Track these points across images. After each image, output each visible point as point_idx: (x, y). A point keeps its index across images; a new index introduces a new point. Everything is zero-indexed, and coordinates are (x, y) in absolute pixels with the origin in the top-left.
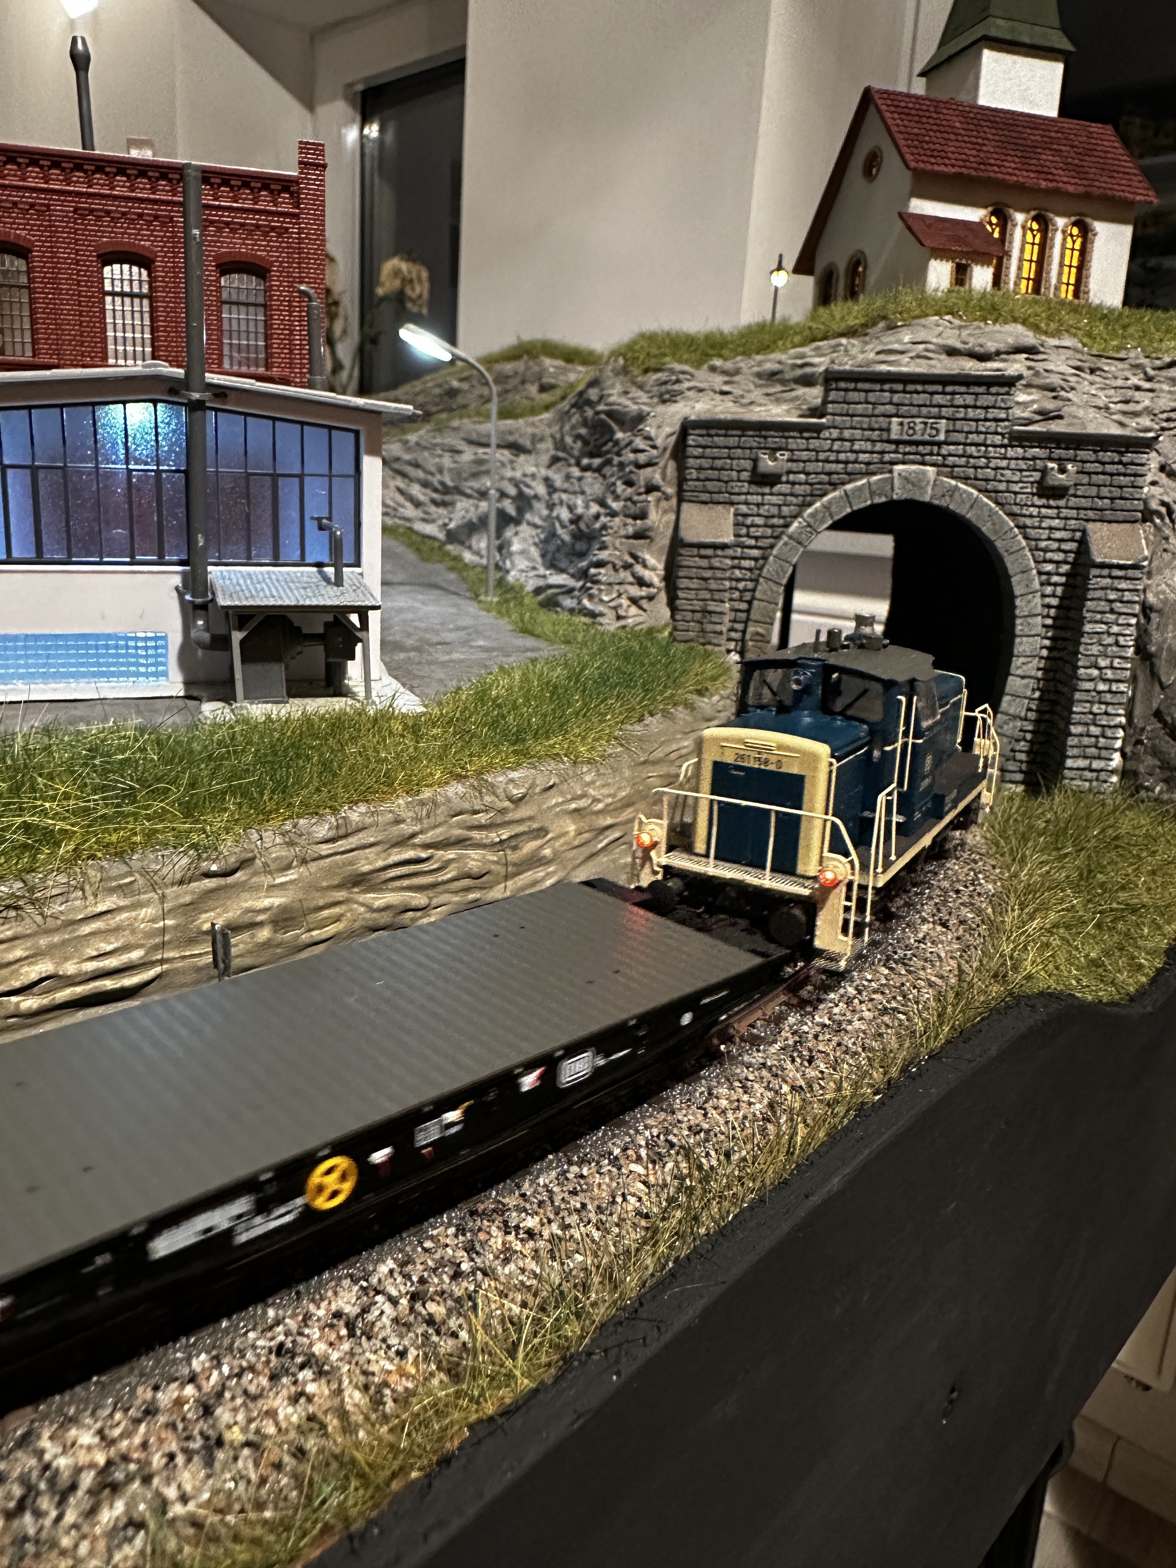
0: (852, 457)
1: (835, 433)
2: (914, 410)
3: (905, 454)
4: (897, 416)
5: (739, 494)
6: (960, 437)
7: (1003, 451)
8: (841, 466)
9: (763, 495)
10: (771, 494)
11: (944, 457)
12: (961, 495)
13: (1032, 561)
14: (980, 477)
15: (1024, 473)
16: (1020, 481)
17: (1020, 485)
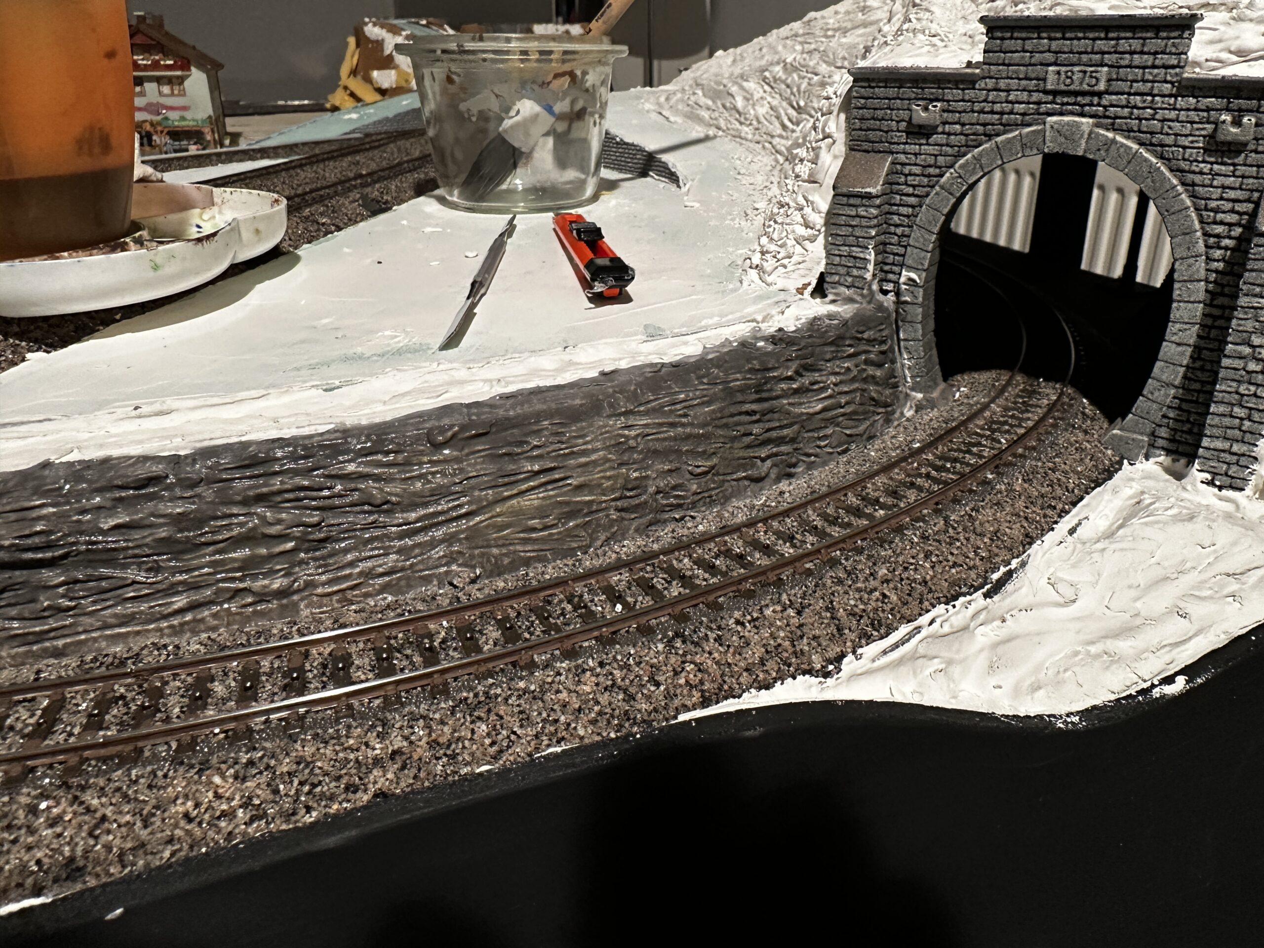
0: (1007, 107)
1: (990, 83)
2: (1074, 58)
3: (1063, 104)
4: (1055, 64)
5: (898, 144)
6: (1124, 86)
7: (1172, 100)
8: (997, 117)
9: (920, 145)
10: (928, 144)
11: (1105, 107)
12: (1118, 149)
13: (1196, 222)
14: (1145, 129)
15: (1195, 126)
16: (1191, 135)
17: (1191, 138)
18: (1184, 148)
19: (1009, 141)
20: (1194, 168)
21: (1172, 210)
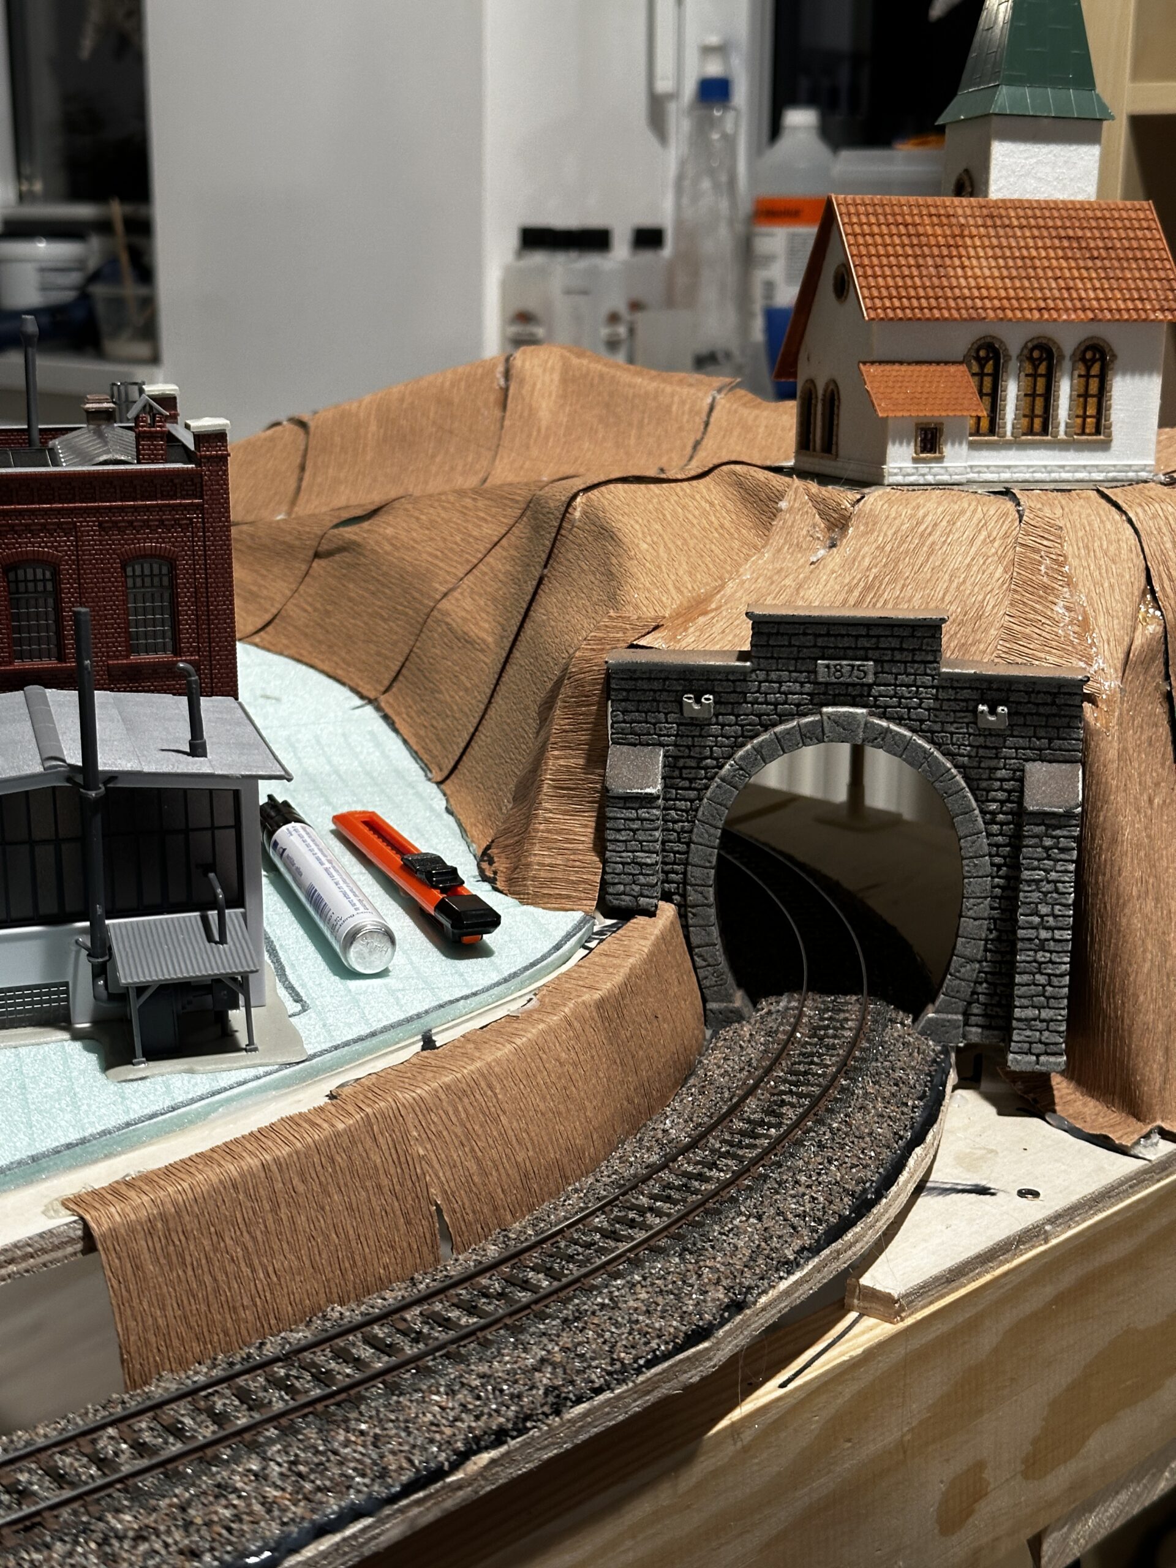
0: (781, 698)
1: (762, 675)
2: (840, 653)
3: (834, 696)
4: (823, 658)
5: (669, 736)
6: (890, 678)
8: (771, 707)
9: (693, 737)
10: (702, 736)
11: (875, 698)
12: (893, 737)
13: (973, 801)
14: (914, 717)
15: (958, 715)
16: (955, 722)
17: (955, 725)
18: (952, 734)
19: (788, 732)
20: (962, 751)
21: (950, 792)
